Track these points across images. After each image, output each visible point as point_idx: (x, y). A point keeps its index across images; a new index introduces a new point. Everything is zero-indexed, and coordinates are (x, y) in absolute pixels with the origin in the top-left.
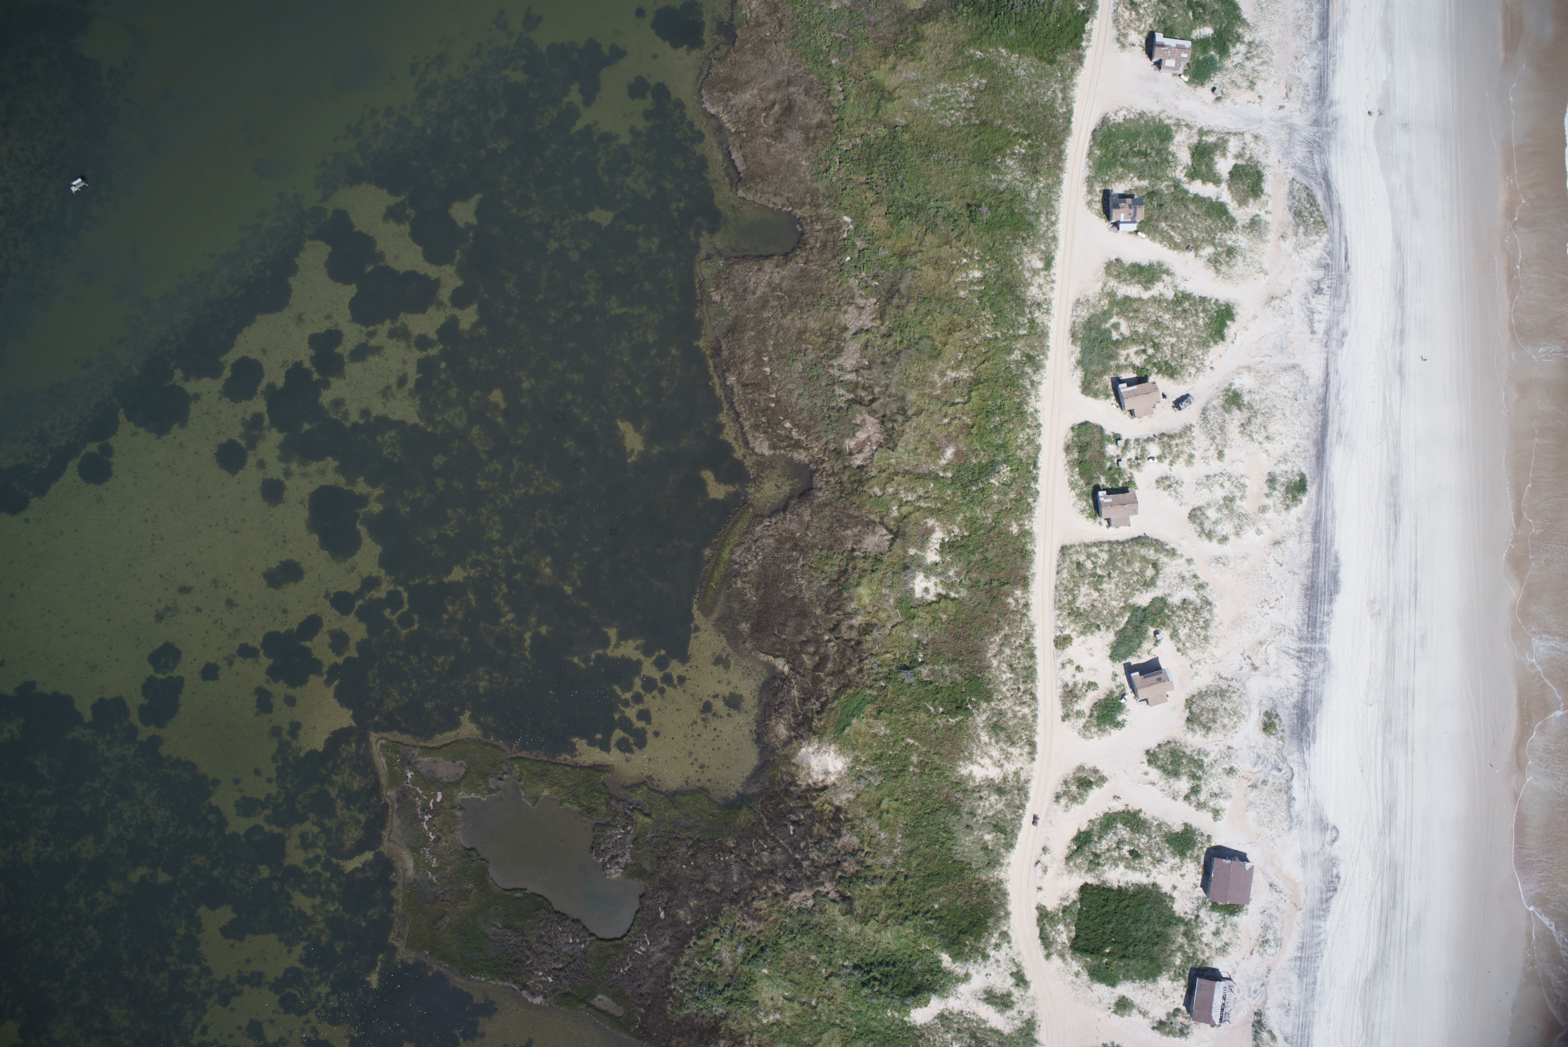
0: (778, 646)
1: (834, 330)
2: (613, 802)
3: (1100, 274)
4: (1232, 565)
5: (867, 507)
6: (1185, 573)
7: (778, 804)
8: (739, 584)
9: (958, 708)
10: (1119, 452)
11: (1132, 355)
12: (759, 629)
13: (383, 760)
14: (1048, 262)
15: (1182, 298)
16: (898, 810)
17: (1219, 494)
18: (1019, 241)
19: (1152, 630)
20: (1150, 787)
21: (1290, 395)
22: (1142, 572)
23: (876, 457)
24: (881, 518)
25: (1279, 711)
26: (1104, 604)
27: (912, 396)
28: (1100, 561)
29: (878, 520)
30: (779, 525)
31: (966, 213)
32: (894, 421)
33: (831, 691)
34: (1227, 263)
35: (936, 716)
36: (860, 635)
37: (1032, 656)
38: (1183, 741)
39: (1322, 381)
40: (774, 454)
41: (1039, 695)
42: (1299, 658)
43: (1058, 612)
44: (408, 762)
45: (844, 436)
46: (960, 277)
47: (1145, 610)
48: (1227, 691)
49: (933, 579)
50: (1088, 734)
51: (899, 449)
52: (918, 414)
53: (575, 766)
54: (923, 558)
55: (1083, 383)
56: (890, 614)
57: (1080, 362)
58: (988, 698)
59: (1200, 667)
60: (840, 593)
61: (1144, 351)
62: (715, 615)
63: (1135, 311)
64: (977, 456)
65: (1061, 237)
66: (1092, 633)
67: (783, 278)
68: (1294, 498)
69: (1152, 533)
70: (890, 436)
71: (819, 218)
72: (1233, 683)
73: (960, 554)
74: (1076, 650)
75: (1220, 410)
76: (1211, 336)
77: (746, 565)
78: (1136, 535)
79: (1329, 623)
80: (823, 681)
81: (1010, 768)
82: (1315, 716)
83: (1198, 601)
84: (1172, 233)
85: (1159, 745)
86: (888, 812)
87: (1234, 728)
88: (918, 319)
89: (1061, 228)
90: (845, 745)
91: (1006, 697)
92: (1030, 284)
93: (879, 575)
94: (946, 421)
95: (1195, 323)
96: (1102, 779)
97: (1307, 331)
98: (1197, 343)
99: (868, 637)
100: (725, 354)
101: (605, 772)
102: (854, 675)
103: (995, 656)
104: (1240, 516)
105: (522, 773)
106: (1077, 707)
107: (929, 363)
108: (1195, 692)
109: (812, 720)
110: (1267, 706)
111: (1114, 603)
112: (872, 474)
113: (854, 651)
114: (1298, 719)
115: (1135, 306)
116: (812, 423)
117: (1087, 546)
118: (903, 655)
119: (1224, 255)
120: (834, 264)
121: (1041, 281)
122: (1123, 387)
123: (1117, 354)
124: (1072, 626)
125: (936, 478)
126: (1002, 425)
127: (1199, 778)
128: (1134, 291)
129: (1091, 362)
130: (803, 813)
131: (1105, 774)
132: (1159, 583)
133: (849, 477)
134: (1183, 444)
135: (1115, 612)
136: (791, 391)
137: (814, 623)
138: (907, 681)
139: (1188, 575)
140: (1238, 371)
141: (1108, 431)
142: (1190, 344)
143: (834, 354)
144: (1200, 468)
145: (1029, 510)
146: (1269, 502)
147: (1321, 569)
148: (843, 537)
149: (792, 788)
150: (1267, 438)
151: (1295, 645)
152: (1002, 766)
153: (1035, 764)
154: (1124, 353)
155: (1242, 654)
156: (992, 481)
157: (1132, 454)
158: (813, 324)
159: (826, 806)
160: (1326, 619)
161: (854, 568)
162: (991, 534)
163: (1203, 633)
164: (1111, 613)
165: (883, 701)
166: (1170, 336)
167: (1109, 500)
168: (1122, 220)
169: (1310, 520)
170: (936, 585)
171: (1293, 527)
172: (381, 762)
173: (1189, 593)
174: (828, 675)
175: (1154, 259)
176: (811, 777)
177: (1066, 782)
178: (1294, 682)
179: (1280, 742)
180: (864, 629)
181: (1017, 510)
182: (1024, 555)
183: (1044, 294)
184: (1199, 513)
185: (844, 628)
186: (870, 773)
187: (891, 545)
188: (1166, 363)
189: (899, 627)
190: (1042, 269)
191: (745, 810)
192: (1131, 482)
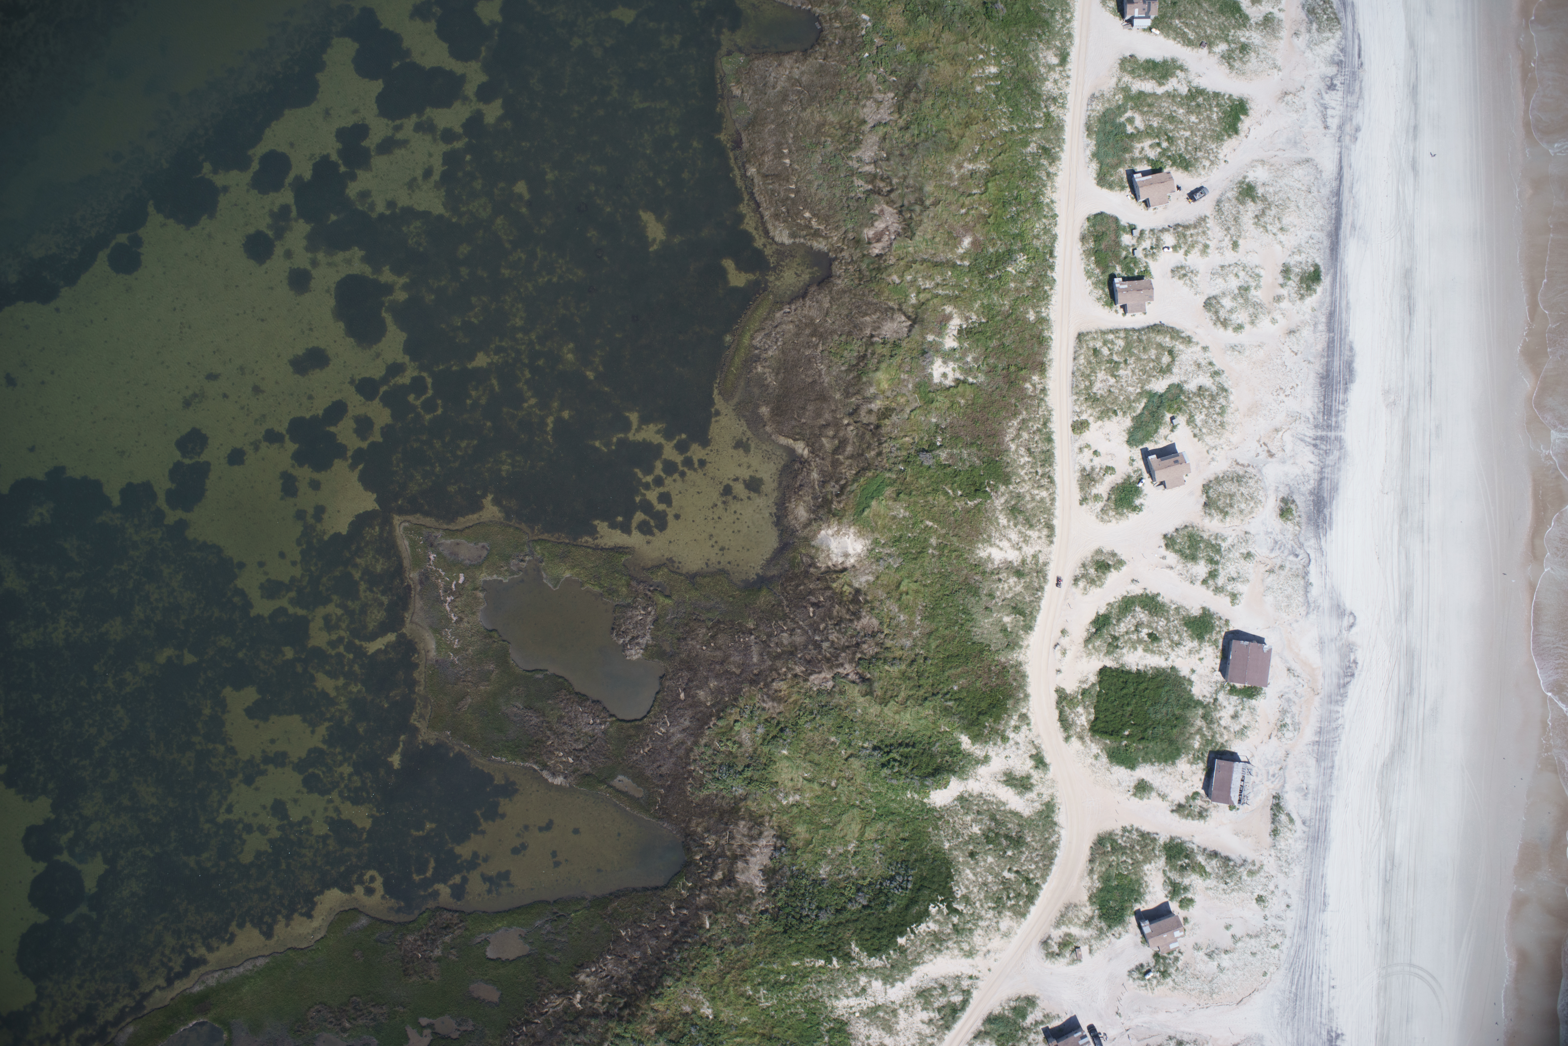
0: (798, 430)
1: (853, 123)
2: (634, 583)
3: (1114, 70)
4: (1247, 353)
5: (886, 294)
6: (1201, 361)
7: (798, 586)
8: (760, 369)
9: (976, 490)
10: (1134, 242)
11: (1146, 148)
12: (779, 412)
13: (407, 543)
14: (1064, 58)
15: (1196, 93)
16: (917, 592)
17: (1234, 284)
18: (1035, 38)
19: (1168, 416)
20: (1168, 571)
21: (1304, 188)
22: (1158, 359)
23: (894, 246)
24: (900, 305)
25: (1295, 497)
26: (1120, 390)
27: (929, 188)
28: (1116, 348)
29: (896, 307)
30: (799, 312)
31: (982, 10)
32: (912, 211)
33: (850, 474)
34: (1241, 59)
35: (954, 498)
36: (879, 419)
37: (1049, 440)
38: (1200, 526)
39: (1335, 175)
40: (794, 243)
41: (1057, 479)
42: (1315, 446)
43: (1075, 397)
44: (431, 545)
45: (862, 225)
46: (976, 73)
47: (1161, 396)
48: (1243, 477)
49: (951, 365)
50: (1105, 517)
51: (917, 238)
52: (936, 203)
53: (596, 548)
54: (941, 344)
55: (1098, 175)
56: (909, 398)
57: (1095, 155)
58: (1007, 481)
59: (1216, 453)
60: (859, 377)
61: (1159, 144)
62: (736, 400)
63: (1149, 106)
64: (994, 245)
65: (1076, 33)
66: (1109, 418)
67: (802, 73)
68: (1309, 288)
69: (1168, 321)
70: (908, 225)
71: (837, 16)
72: (1250, 469)
73: (978, 340)
74: (1094, 435)
75: (1234, 201)
76: (1225, 130)
77: (766, 350)
78: (1152, 324)
79: (1344, 412)
80: (842, 463)
81: (1029, 551)
82: (1331, 503)
83: (1214, 388)
84: (1186, 30)
85: (1177, 530)
86: (907, 594)
87: (1250, 513)
88: (935, 112)
89: (1076, 26)
90: (865, 527)
91: (1024, 481)
92: (1046, 79)
93: (897, 360)
94: (963, 211)
95: (1209, 118)
96: (1120, 563)
97: (1321, 126)
98: (1211, 137)
99: (887, 422)
100: (746, 145)
101: (626, 553)
102: (873, 459)
103: (1013, 440)
104: (1255, 305)
105: (543, 555)
106: (1094, 491)
107: (946, 155)
108: (1212, 478)
109: (831, 502)
110: (1283, 492)
111: (1130, 389)
112: (891, 262)
113: (874, 434)
114: (1315, 505)
115: (1149, 100)
116: (831, 212)
117: (1103, 333)
118: (922, 439)
119: (1237, 52)
120: (852, 59)
121: (1057, 76)
122: (1138, 177)
123: (1132, 147)
124: (1089, 411)
125: (954, 266)
126: (1018, 215)
127: (1217, 563)
128: (1148, 86)
129: (1106, 155)
130: (823, 595)
131: (1123, 558)
132: (1175, 370)
133: (868, 265)
134: (1198, 234)
135: (1132, 398)
136: (810, 182)
137: (833, 407)
138: (926, 464)
139: (1204, 363)
140: (1252, 164)
141: (1124, 222)
142: (1204, 137)
143: (853, 145)
144: (1215, 258)
145: (1046, 297)
146: (1284, 292)
147: (1336, 359)
148: (862, 323)
149: (812, 570)
150: (1282, 229)
151: (1311, 433)
152: (1020, 549)
153: (1054, 547)
154: (1138, 145)
155: (1259, 441)
156: (1009, 269)
157: (1147, 244)
158: (832, 118)
159: (846, 588)
160: (1341, 408)
161: (873, 354)
162: (1009, 321)
163: (1219, 419)
164: (1128, 398)
165: (902, 484)
166: (1185, 130)
167: (1125, 286)
168: (1136, 15)
169: (1325, 310)
170: (954, 370)
171: (1307, 317)
172: (404, 545)
173: (1205, 380)
174: (848, 458)
175: (1168, 56)
176: (830, 559)
177: (1084, 565)
178: (1310, 469)
179: (1297, 528)
180: (883, 414)
181: (1034, 297)
182: (1041, 342)
183: (1059, 89)
184: (1214, 302)
185: (863, 412)
186: (889, 555)
187: (910, 331)
188: (1180, 156)
189: (918, 411)
190: (1058, 65)
191: (764, 592)
192: (1147, 271)
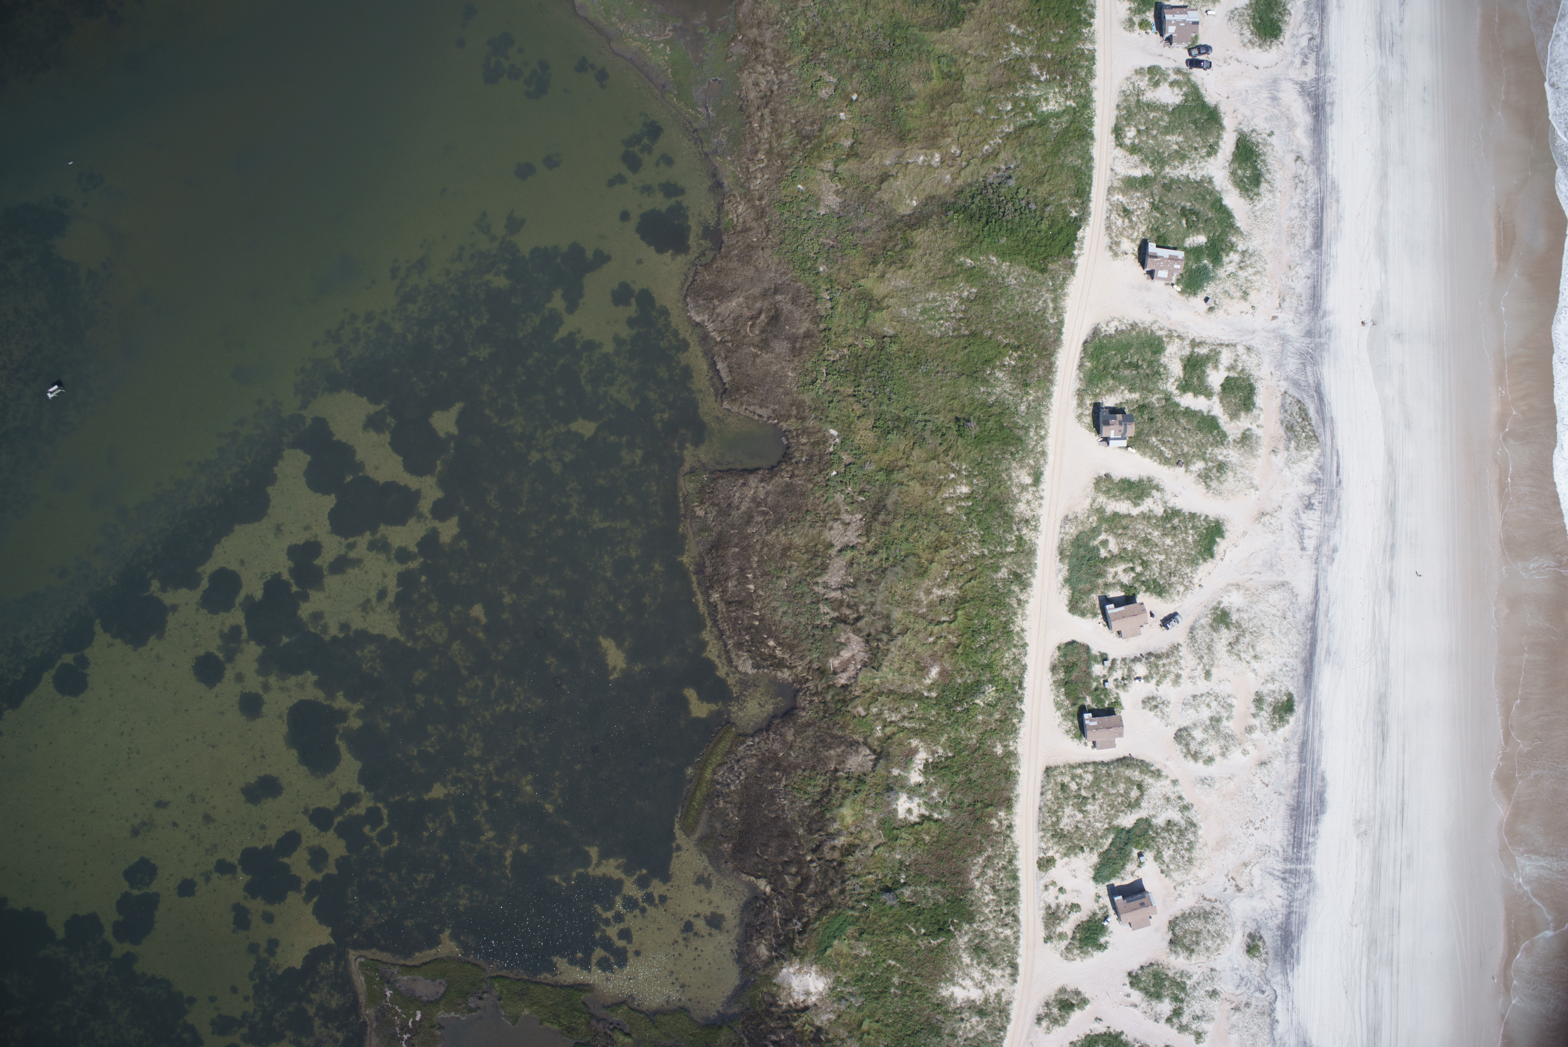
0: (760, 867)
1: (819, 546)
2: (594, 1022)
3: (1089, 490)
4: (1217, 786)
5: (851, 727)
6: (1170, 794)
7: (758, 1025)
8: (721, 803)
9: (940, 929)
10: (1105, 672)
11: (1120, 573)
12: (742, 849)
13: (362, 978)
14: (1037, 478)
15: (1172, 514)
16: (878, 1031)
17: (1205, 714)
18: (1008, 456)
19: (1135, 852)
20: (1132, 1009)
21: (1278, 614)
22: (1127, 793)
23: (860, 676)
24: (865, 738)
25: (1263, 932)
26: (1088, 826)
27: (897, 614)
28: (1084, 783)
29: (861, 740)
30: (762, 744)
31: (954, 427)
32: (879, 640)
33: (812, 912)
34: (1218, 478)
35: (917, 937)
36: (843, 855)
37: (1015, 878)
38: (1165, 963)
39: (1311, 598)
40: (757, 673)
41: (1022, 917)
42: (1284, 879)
43: (1042, 834)
44: (387, 981)
45: (828, 655)
46: (947, 493)
47: (1129, 831)
48: (1210, 913)
49: (917, 800)
50: (1070, 956)
51: (884, 669)
52: (903, 633)
53: (555, 986)
54: (907, 778)
55: (1070, 601)
56: (873, 835)
57: (1067, 581)
58: (971, 920)
59: (1183, 889)
60: (822, 814)
61: (1133, 569)
62: (697, 835)
63: (1124, 528)
64: (962, 676)
65: (1050, 451)
66: (1076, 855)
67: (767, 493)
68: (1281, 719)
69: (1137, 754)
70: (875, 655)
71: (805, 431)
72: (1217, 905)
73: (944, 775)
74: (1059, 872)
75: (1208, 628)
76: (1200, 553)
77: (728, 785)
78: (1121, 756)
79: (1314, 844)
80: (805, 901)
81: (992, 989)
82: (1299, 937)
83: (1183, 823)
84: (1163, 448)
85: (1142, 967)
86: (869, 1034)
87: (1217, 950)
88: (904, 535)
89: (1051, 444)
90: (825, 966)
91: (988, 919)
92: (1019, 500)
93: (862, 795)
94: (931, 639)
95: (1184, 540)
96: (1084, 1002)
97: (1297, 547)
98: (1186, 560)
99: (850, 858)
100: (709, 570)
101: (586, 991)
102: (836, 896)
103: (977, 878)
104: (1227, 737)
105: (502, 992)
106: (1059, 929)
107: (915, 581)
108: (1178, 914)
109: (793, 940)
110: (1251, 927)
111: (1098, 825)
112: (856, 694)
113: (837, 872)
114: (1282, 940)
115: (1124, 522)
116: (796, 642)
117: (1072, 767)
118: (886, 876)
119: (1215, 470)
120: (819, 479)
121: (1029, 496)
122: (1110, 607)
123: (1105, 571)
124: (1056, 848)
125: (921, 698)
126: (987, 645)
127: (1182, 1001)
128: (1123, 507)
129: (1079, 580)
130: (784, 1033)
131: (1087, 996)
132: (1144, 804)
133: (833, 696)
134: (1170, 663)
135: (1099, 834)
136: (775, 609)
137: (796, 844)
138: (889, 903)
139: (1172, 797)
140: (1227, 590)
141: (1095, 651)
142: (1178, 561)
143: (819, 571)
144: (1187, 688)
145: (1014, 730)
146: (1256, 722)
147: (1308, 789)
148: (827, 757)
149: (773, 1009)
150: (1255, 657)
151: (1280, 866)
152: (983, 987)
153: (1017, 985)
154: (1112, 570)
155: (1227, 876)
156: (977, 701)
157: (1118, 674)
158: (798, 541)
159: (807, 1026)
160: (1311, 840)
161: (837, 789)
162: (976, 755)
163: (1187, 855)
164: (1095, 835)
165: (865, 923)
166: (1159, 553)
167: (1095, 723)
168: (1112, 436)
169: (1297, 740)
170: (919, 806)
171: (1279, 748)
172: (360, 980)
173: (1174, 815)
174: (810, 896)
175: (1144, 474)
176: (792, 997)
177: (1047, 1004)
178: (1278, 903)
179: (1264, 965)
180: (847, 850)
181: (1001, 731)
182: (1009, 776)
183: (1032, 510)
184: (1185, 734)
185: (826, 849)
186: (851, 994)
187: (875, 765)
188: (1155, 581)
189: (881, 848)
190: (1031, 485)
191: (725, 1030)
192: (1117, 703)
